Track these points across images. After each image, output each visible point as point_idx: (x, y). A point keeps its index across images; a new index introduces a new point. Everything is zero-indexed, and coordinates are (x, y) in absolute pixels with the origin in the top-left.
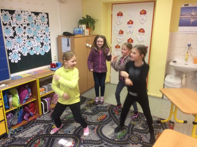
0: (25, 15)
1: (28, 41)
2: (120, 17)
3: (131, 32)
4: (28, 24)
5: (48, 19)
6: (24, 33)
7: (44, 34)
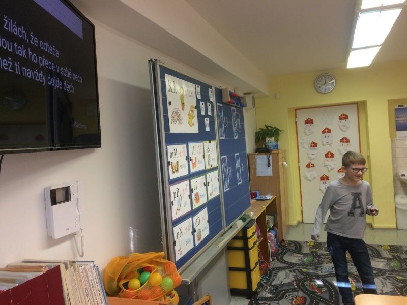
2: (309, 125)
3: (330, 142)
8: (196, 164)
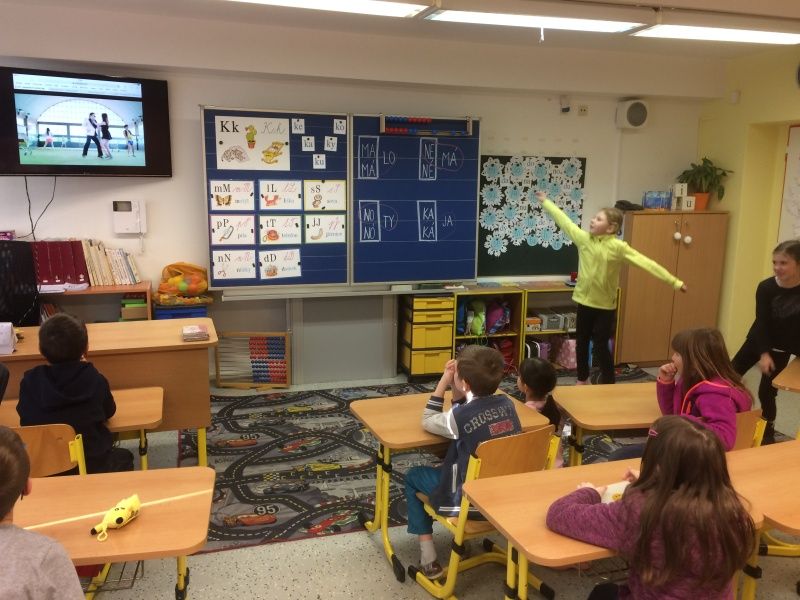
0: (529, 164)
1: (527, 215)
4: (534, 183)
5: (584, 172)
6: (523, 200)
7: (569, 203)
8: (277, 202)
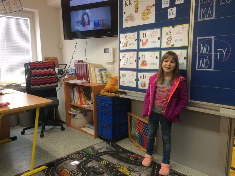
8: (147, 43)
